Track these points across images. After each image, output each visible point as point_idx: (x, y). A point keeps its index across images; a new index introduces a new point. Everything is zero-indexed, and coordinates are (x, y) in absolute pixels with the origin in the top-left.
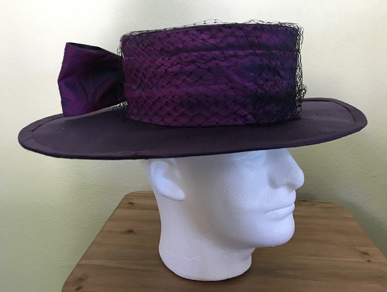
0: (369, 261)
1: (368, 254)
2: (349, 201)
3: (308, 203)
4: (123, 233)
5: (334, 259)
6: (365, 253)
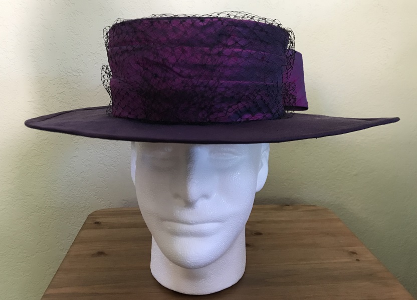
0: (357, 260)
1: (356, 253)
2: (332, 203)
3: (291, 207)
4: (93, 255)
6: (354, 253)
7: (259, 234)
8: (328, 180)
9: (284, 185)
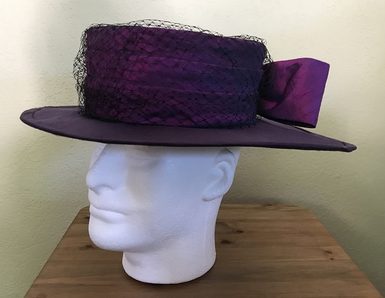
0: (332, 259)
1: (331, 253)
2: (315, 204)
3: (273, 207)
4: (81, 248)
5: (299, 260)
6: (329, 252)
7: (241, 232)
8: (311, 182)
9: (269, 186)
